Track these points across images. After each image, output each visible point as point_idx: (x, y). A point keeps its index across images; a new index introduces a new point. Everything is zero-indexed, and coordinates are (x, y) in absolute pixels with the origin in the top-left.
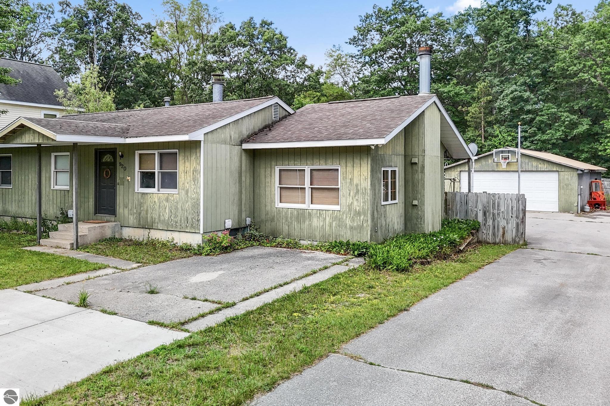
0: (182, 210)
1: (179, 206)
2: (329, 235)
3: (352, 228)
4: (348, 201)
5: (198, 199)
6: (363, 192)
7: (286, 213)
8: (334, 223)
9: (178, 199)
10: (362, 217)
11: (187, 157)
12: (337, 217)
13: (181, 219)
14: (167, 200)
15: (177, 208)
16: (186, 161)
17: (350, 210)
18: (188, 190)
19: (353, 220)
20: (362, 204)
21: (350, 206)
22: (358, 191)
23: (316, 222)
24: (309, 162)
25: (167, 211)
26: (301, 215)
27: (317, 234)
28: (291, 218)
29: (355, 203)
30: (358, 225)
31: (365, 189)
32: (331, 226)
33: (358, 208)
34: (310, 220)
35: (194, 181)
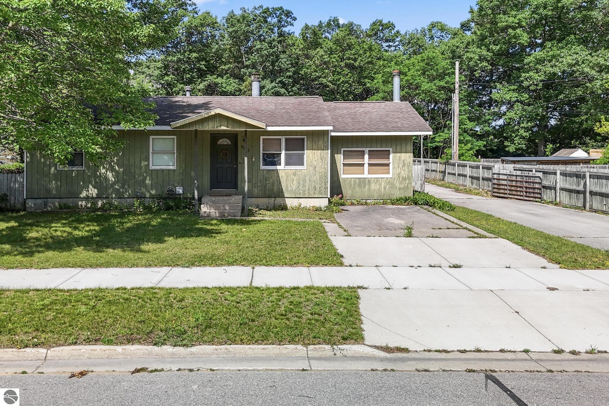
0: (310, 181)
1: (307, 179)
2: (384, 195)
3: (400, 189)
4: (397, 171)
5: (326, 173)
6: (408, 165)
7: (350, 182)
8: (388, 186)
9: (306, 173)
10: (407, 181)
11: (315, 142)
12: (390, 182)
13: (309, 188)
14: (295, 174)
15: (304, 180)
16: (314, 144)
17: (399, 177)
18: (316, 166)
19: (401, 183)
20: (407, 173)
21: (399, 175)
22: (404, 165)
23: (373, 186)
24: (368, 146)
25: (295, 182)
26: (363, 182)
27: (375, 194)
28: (354, 185)
29: (403, 172)
30: (404, 187)
31: (410, 163)
32: (385, 188)
33: (404, 176)
34: (370, 186)
35: (322, 159)
